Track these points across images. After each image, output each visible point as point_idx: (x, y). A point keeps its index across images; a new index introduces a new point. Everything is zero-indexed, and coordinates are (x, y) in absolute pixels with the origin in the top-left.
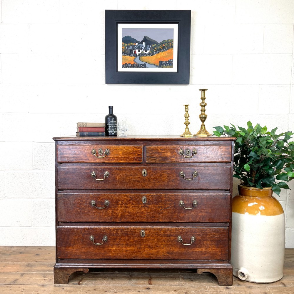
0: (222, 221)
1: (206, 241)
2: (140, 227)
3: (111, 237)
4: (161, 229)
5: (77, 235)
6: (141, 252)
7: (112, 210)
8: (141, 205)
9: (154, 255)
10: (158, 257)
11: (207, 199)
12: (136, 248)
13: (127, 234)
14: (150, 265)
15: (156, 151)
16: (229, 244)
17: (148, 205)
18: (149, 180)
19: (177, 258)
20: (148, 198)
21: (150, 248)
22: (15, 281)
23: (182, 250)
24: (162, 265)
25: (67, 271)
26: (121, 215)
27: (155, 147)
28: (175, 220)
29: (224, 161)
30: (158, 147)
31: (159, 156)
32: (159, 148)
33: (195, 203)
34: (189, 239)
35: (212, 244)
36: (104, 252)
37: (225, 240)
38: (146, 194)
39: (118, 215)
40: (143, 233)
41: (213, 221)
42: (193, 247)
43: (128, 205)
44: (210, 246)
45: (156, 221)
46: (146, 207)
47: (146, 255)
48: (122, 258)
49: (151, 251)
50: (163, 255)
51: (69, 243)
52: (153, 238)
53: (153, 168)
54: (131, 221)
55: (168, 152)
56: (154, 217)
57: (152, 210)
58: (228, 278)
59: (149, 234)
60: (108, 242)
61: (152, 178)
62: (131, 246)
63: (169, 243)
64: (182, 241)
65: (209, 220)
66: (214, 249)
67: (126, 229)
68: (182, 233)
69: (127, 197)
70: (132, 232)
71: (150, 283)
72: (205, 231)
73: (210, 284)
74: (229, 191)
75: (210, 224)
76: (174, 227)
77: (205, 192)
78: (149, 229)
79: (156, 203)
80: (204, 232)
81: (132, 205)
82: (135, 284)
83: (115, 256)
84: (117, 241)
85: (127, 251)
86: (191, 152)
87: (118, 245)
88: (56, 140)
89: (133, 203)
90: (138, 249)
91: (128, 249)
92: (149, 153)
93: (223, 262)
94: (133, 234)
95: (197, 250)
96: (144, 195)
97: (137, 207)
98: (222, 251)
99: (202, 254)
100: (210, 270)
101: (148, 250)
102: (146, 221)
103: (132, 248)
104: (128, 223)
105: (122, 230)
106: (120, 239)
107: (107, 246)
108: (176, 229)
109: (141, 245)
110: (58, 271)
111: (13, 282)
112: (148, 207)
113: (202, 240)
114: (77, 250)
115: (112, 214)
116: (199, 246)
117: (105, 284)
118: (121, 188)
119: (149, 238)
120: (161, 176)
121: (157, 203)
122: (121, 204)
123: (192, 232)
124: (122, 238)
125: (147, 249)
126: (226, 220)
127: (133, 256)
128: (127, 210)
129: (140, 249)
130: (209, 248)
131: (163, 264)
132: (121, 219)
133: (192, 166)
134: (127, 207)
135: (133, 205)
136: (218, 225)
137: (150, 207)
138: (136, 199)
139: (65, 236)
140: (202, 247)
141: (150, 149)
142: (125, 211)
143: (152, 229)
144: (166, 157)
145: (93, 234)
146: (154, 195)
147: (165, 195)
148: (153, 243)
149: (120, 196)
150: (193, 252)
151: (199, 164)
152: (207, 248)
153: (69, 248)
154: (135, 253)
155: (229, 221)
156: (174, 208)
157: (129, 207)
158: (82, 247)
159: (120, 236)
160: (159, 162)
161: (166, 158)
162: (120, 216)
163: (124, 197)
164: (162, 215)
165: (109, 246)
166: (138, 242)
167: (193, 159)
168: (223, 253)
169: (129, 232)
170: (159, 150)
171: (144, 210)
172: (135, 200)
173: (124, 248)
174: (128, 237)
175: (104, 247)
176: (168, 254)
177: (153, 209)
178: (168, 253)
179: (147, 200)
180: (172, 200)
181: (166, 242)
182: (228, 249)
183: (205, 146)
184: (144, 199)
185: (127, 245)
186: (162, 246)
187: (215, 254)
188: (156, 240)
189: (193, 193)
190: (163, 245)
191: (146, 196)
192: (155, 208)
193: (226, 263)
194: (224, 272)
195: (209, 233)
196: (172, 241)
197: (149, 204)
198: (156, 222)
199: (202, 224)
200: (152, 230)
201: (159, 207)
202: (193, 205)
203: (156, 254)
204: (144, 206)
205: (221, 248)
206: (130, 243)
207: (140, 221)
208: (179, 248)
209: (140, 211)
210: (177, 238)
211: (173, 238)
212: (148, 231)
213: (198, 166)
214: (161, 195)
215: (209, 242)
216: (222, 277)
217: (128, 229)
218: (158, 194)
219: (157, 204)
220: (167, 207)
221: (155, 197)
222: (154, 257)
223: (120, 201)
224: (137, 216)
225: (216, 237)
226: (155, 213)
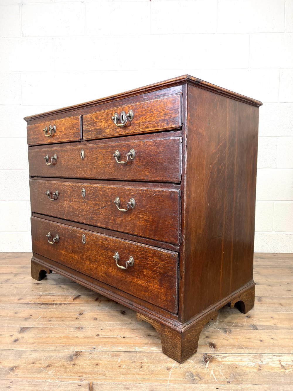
0: (166, 239)
1: (146, 270)
2: (81, 230)
4: (99, 236)
6: (83, 264)
8: (81, 200)
9: (93, 272)
10: (97, 276)
11: (146, 197)
12: (79, 258)
15: (91, 121)
17: (86, 201)
18: (87, 165)
19: (114, 284)
20: (87, 190)
21: (90, 261)
22: (7, 281)
23: (120, 275)
24: (102, 290)
26: (67, 211)
27: (91, 116)
28: (112, 227)
31: (94, 128)
32: (94, 116)
35: (154, 278)
38: (85, 185)
39: (65, 211)
42: (131, 275)
43: (71, 198)
44: (151, 279)
45: (94, 224)
47: (87, 270)
49: (91, 266)
50: (102, 275)
52: (92, 248)
53: (90, 147)
54: (75, 220)
55: (102, 121)
56: (92, 218)
57: (91, 208)
58: (174, 347)
59: (89, 242)
61: (90, 161)
63: (106, 260)
65: (149, 234)
66: (156, 286)
67: (71, 230)
68: (119, 248)
69: (70, 188)
70: (76, 235)
72: (146, 252)
76: (111, 238)
78: (89, 234)
79: (93, 198)
80: (144, 254)
81: (74, 199)
89: (75, 196)
90: (81, 259)
92: (85, 125)
94: (76, 238)
95: (136, 280)
96: (83, 187)
97: (78, 202)
98: (167, 295)
99: (141, 290)
100: (151, 321)
101: (89, 263)
102: (86, 223)
103: (76, 256)
108: (114, 242)
111: (5, 281)
112: (87, 203)
113: (142, 266)
115: (61, 208)
116: (138, 275)
118: (66, 176)
119: (89, 246)
120: (97, 158)
121: (95, 198)
122: (66, 197)
123: (130, 250)
124: (69, 241)
125: (87, 262)
130: (151, 282)
131: (104, 288)
132: (67, 215)
134: (71, 201)
137: (89, 204)
140: (141, 278)
141: (86, 120)
142: (70, 206)
143: (92, 235)
144: (101, 129)
146: (92, 187)
147: (102, 188)
148: (92, 255)
149: (65, 186)
150: (131, 282)
152: (147, 282)
154: (79, 264)
156: (110, 208)
160: (95, 138)
161: (100, 131)
163: (68, 187)
164: (99, 216)
166: (80, 249)
167: (129, 127)
168: (169, 298)
169: (73, 234)
170: (94, 118)
171: (84, 208)
172: (76, 192)
174: (72, 240)
176: (106, 275)
179: (85, 193)
180: (108, 196)
181: (104, 257)
184: (83, 192)
185: (72, 251)
186: (100, 262)
187: (157, 296)
188: (94, 251)
190: (101, 260)
192: (93, 206)
194: (169, 333)
195: (150, 257)
196: (109, 258)
197: (88, 200)
198: (94, 226)
200: (92, 237)
201: (96, 205)
203: (96, 271)
206: (74, 250)
207: (81, 221)
208: (116, 270)
210: (114, 254)
211: (110, 253)
212: (89, 237)
214: (97, 187)
215: (149, 272)
216: (167, 340)
217: (73, 230)
218: (95, 185)
219: (95, 200)
220: (104, 206)
221: (93, 190)
222: (93, 275)
223: (65, 192)
226: (93, 213)
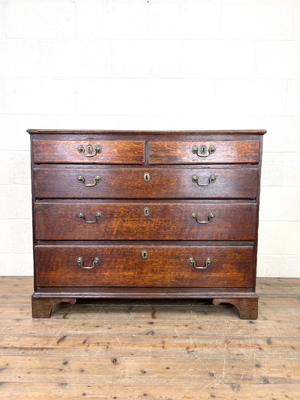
0: (245, 239)
1: (224, 265)
2: (141, 246)
3: (104, 259)
4: (168, 248)
5: (61, 257)
6: (143, 278)
7: (106, 224)
8: (142, 219)
9: (158, 281)
10: (163, 284)
11: (227, 210)
12: (136, 273)
13: (124, 255)
14: (154, 294)
15: (162, 148)
16: (254, 267)
17: (151, 219)
18: (153, 187)
19: (188, 285)
20: (151, 209)
21: (154, 272)
23: (195, 275)
24: (170, 294)
25: (49, 302)
26: (117, 231)
27: (161, 143)
28: (186, 237)
29: (250, 161)
30: (165, 143)
31: (166, 154)
33: (212, 215)
34: (204, 262)
35: (233, 268)
36: (96, 277)
37: (249, 263)
38: (149, 204)
39: (113, 231)
40: (145, 253)
41: (234, 238)
42: (208, 272)
43: (125, 218)
44: (229, 270)
45: (162, 238)
46: (149, 220)
47: (149, 281)
48: (118, 286)
49: (155, 277)
50: (171, 281)
51: (50, 267)
52: (157, 260)
53: (158, 171)
54: (130, 238)
55: (177, 150)
56: (159, 233)
57: (156, 224)
58: (252, 310)
59: (153, 255)
60: (100, 265)
61: (157, 183)
62: (129, 270)
63: (178, 266)
64: (195, 263)
65: (229, 237)
66: (235, 273)
67: (123, 249)
68: (195, 254)
69: (125, 208)
70: (131, 252)
71: (154, 317)
72: (224, 251)
73: (229, 317)
74: (255, 201)
75: (230, 242)
76: (185, 247)
77: (224, 202)
78: (153, 249)
79: (161, 215)
80: (222, 253)
81: (130, 218)
82: (135, 318)
83: (109, 283)
84: (113, 263)
85: (124, 276)
86: (208, 149)
87: (113, 269)
88: (32, 133)
89: (132, 216)
90: (139, 274)
91: (126, 274)
92: (153, 151)
93: (246, 290)
94: (132, 255)
95: (214, 275)
96: (146, 206)
97: (137, 221)
98: (245, 277)
99: (219, 281)
100: (229, 300)
101: (152, 275)
102: (149, 239)
103: (131, 273)
104: (126, 241)
105: (118, 249)
106: (116, 261)
107: (99, 270)
108: (187, 249)
109: (142, 269)
110: (37, 302)
112: (151, 221)
113: (220, 263)
114: (60, 275)
115: (105, 229)
116: (216, 270)
117: (96, 318)
118: (117, 197)
119: (153, 259)
120: (168, 181)
121: (163, 215)
122: (117, 218)
123: (207, 253)
124: (119, 260)
125: (150, 274)
126: (250, 237)
127: (132, 282)
128: (125, 225)
129: (140, 274)
130: (229, 272)
131: (170, 292)
132: (116, 236)
133: (209, 168)
134: (124, 221)
135: (132, 218)
136: (240, 244)
137: (154, 221)
138: (137, 210)
139: (45, 258)
140: (219, 272)
141: (154, 146)
142: (122, 226)
143: (157, 248)
144: (175, 156)
145: (82, 256)
146: (159, 206)
147: (174, 206)
148: (158, 267)
149: (115, 206)
150: (208, 277)
151: (217, 165)
152: (226, 273)
153: (51, 274)
154: (135, 280)
155: (255, 239)
156: (184, 222)
157: (127, 221)
158: (68, 272)
159: (116, 258)
160: (165, 163)
161: (175, 158)
162: (115, 232)
163: (121, 208)
164: (169, 231)
165: (102, 270)
166: (138, 265)
167: (210, 158)
168: (246, 278)
169: (127, 252)
170: (166, 147)
171: (147, 225)
172: (135, 211)
173: (121, 273)
174: (125, 258)
175: (95, 272)
177: (158, 223)
178: (177, 279)
179: (150, 211)
180: (182, 212)
181: (174, 265)
182: (252, 274)
183: (226, 142)
184: (146, 211)
185: (125, 269)
186: (169, 270)
187: (236, 280)
188: (161, 262)
189: (209, 203)
190: (170, 268)
191: (149, 206)
192: (160, 222)
193: (250, 291)
194: (247, 302)
195: (229, 254)
196: (182, 264)
197: (153, 217)
198: (161, 240)
199: (220, 243)
200: (157, 250)
201: (165, 221)
202: (209, 218)
203: (162, 280)
204: (147, 219)
205: (244, 272)
206: (128, 267)
207: (141, 238)
208: (190, 273)
209: (141, 226)
210: (188, 260)
211: (183, 260)
212: (152, 251)
213: (216, 168)
214: (168, 206)
215: (228, 265)
216: (245, 308)
217: (126, 249)
218: (165, 204)
219: (163, 217)
220: (175, 220)
221: (161, 208)
222: (158, 284)
223: (115, 213)
224: (137, 232)
225: (238, 259)
226: (160, 229)
